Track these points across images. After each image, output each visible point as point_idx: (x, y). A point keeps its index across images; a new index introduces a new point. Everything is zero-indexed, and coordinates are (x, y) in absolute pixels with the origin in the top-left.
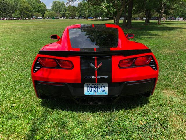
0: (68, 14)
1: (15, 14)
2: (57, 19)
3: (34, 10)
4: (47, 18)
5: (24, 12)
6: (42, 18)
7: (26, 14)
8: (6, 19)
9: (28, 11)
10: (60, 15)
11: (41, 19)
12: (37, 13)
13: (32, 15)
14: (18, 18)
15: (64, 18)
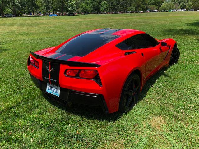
0: (190, 5)
1: (131, 8)
2: (175, 11)
3: (151, 3)
4: (163, 11)
5: (140, 6)
6: (157, 11)
7: (141, 7)
8: (122, 13)
9: (144, 4)
10: (179, 7)
11: (155, 12)
12: (153, 6)
13: (147, 8)
14: (133, 12)
15: (183, 11)
